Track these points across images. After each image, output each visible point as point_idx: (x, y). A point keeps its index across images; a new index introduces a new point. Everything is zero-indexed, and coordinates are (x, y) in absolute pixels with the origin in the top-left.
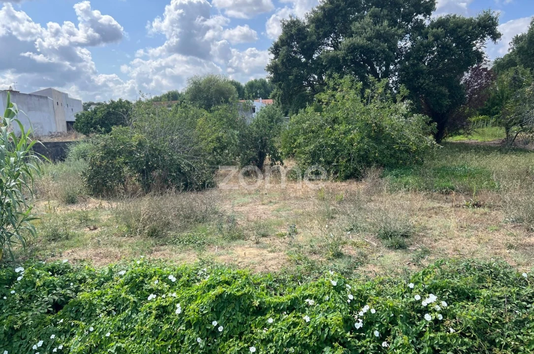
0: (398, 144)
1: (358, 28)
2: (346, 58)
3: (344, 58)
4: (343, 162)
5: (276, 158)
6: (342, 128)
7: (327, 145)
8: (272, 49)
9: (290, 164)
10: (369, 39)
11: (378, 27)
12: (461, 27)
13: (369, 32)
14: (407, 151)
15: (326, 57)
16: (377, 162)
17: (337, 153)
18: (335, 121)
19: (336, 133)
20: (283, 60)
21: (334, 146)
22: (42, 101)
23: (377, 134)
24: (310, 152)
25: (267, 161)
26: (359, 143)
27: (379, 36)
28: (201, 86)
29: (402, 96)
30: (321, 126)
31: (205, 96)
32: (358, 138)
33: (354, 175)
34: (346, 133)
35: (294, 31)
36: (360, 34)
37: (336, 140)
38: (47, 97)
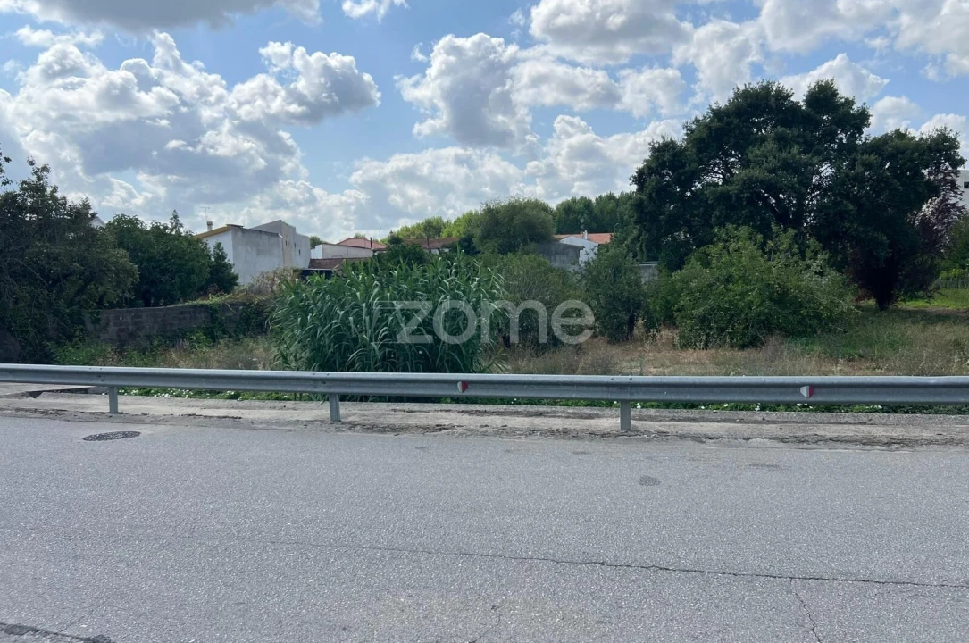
0: (806, 308)
1: (756, 156)
2: (742, 196)
3: (737, 195)
4: (739, 328)
5: (649, 325)
6: (739, 288)
7: (720, 308)
8: (635, 177)
9: (665, 333)
10: (772, 171)
11: (784, 155)
12: (903, 153)
13: (772, 162)
14: (818, 316)
15: (713, 193)
16: (781, 329)
17: (732, 317)
18: (729, 280)
19: (731, 294)
20: (650, 194)
21: (729, 309)
22: (273, 240)
23: (782, 298)
24: (699, 317)
25: (639, 330)
26: (758, 306)
27: (786, 166)
28: (500, 216)
29: (812, 251)
30: (710, 285)
31: (506, 230)
32: (757, 301)
33: (754, 343)
34: (743, 294)
35: (667, 157)
36: (760, 164)
37: (730, 302)
38: (277, 235)
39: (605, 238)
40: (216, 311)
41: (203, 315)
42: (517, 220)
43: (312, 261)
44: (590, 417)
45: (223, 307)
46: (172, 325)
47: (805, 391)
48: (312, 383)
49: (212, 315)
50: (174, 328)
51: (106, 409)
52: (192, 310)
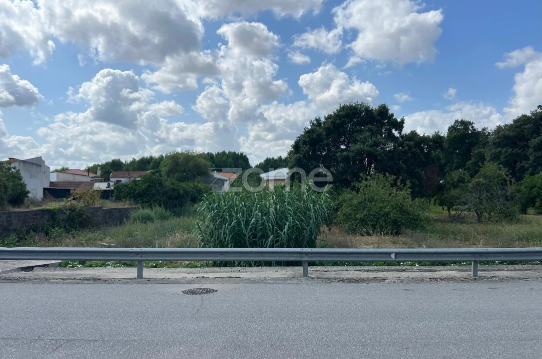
4: (383, 225)
13: (370, 142)
17: (378, 219)
20: (304, 155)
21: (375, 215)
24: (360, 219)
34: (382, 208)
43: (51, 183)
52: (41, 213)
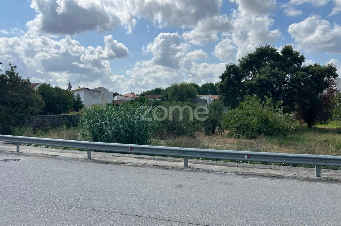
0: (274, 126)
1: (263, 71)
2: (257, 85)
3: (255, 84)
4: (250, 132)
5: (221, 129)
6: (251, 118)
7: (244, 125)
8: (220, 76)
9: (227, 132)
10: (268, 76)
11: (273, 71)
12: (315, 72)
13: (268, 73)
15: (247, 83)
16: (265, 133)
17: (248, 128)
18: (248, 114)
19: (248, 120)
20: (226, 83)
21: (247, 125)
22: (99, 93)
23: (266, 122)
24: (236, 127)
25: (217, 130)
26: (257, 124)
27: (273, 75)
28: (178, 88)
29: (278, 106)
30: (242, 116)
31: (180, 93)
32: (257, 122)
33: (253, 137)
34: (252, 120)
35: (232, 70)
36: (264, 74)
37: (248, 122)
39: (216, 97)
40: (71, 117)
41: (67, 119)
42: (184, 90)
43: (113, 101)
44: (178, 161)
45: (74, 116)
46: (56, 122)
47: (246, 156)
48: (81, 145)
49: (70, 119)
50: (56, 123)
51: (16, 150)
52: (63, 117)
